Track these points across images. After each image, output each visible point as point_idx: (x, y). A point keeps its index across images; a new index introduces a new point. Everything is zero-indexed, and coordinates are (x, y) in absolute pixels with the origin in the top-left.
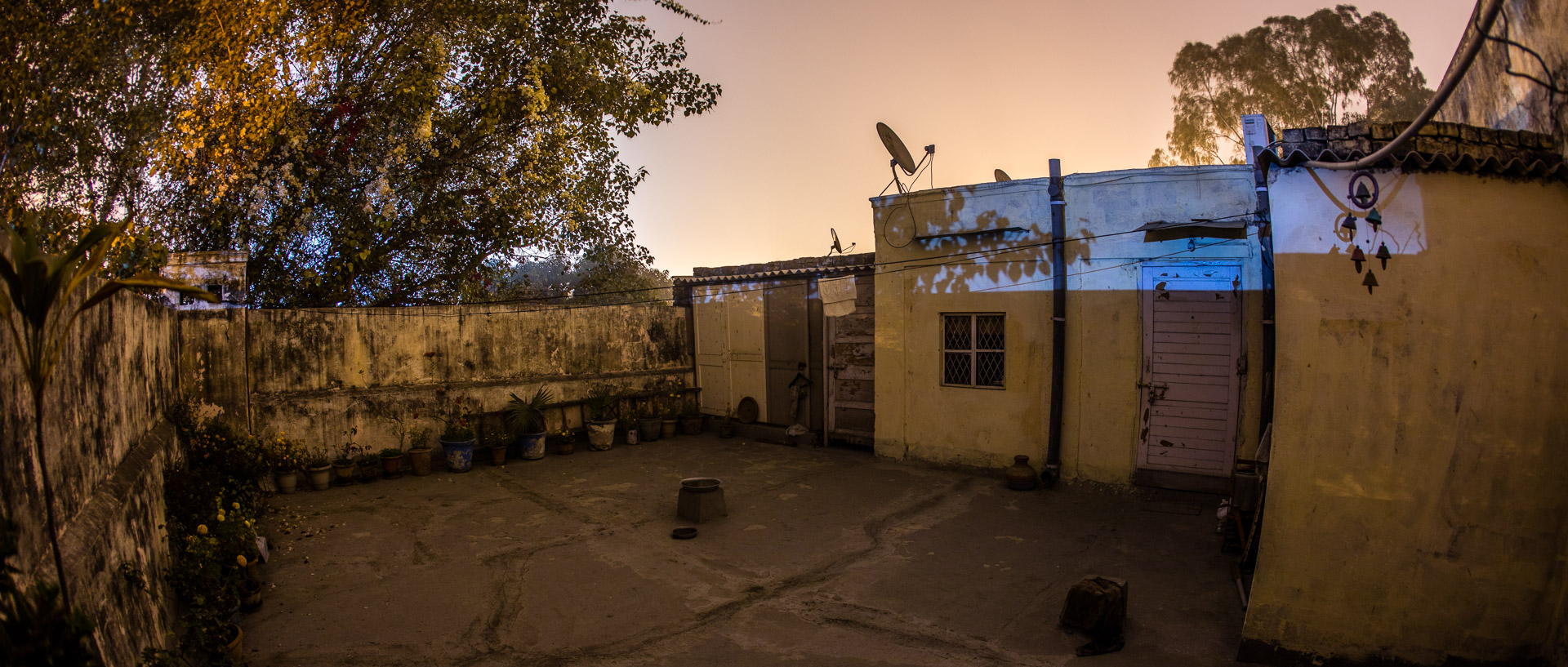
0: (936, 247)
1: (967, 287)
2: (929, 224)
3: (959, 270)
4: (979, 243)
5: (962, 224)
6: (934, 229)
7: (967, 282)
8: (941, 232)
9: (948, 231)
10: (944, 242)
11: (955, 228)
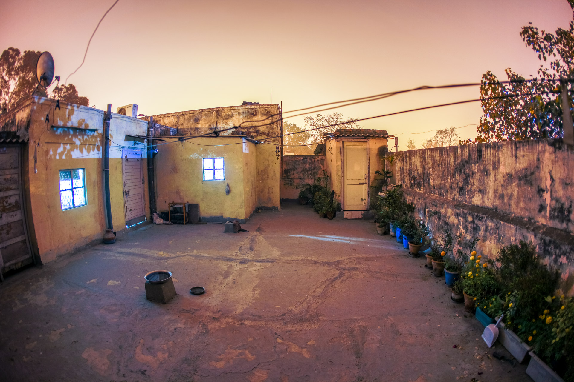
0: (60, 133)
1: (71, 156)
2: (58, 119)
3: (68, 147)
4: (78, 134)
5: (72, 123)
6: (60, 123)
7: (72, 153)
8: (63, 125)
9: (66, 125)
10: (64, 131)
11: (69, 124)
